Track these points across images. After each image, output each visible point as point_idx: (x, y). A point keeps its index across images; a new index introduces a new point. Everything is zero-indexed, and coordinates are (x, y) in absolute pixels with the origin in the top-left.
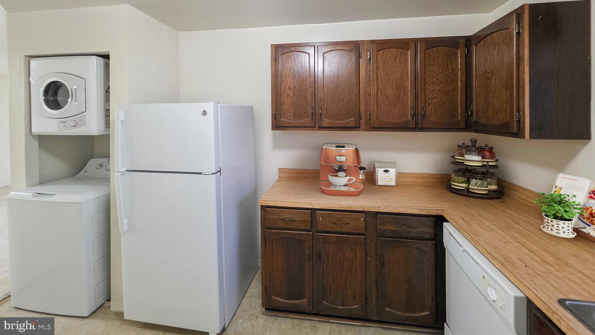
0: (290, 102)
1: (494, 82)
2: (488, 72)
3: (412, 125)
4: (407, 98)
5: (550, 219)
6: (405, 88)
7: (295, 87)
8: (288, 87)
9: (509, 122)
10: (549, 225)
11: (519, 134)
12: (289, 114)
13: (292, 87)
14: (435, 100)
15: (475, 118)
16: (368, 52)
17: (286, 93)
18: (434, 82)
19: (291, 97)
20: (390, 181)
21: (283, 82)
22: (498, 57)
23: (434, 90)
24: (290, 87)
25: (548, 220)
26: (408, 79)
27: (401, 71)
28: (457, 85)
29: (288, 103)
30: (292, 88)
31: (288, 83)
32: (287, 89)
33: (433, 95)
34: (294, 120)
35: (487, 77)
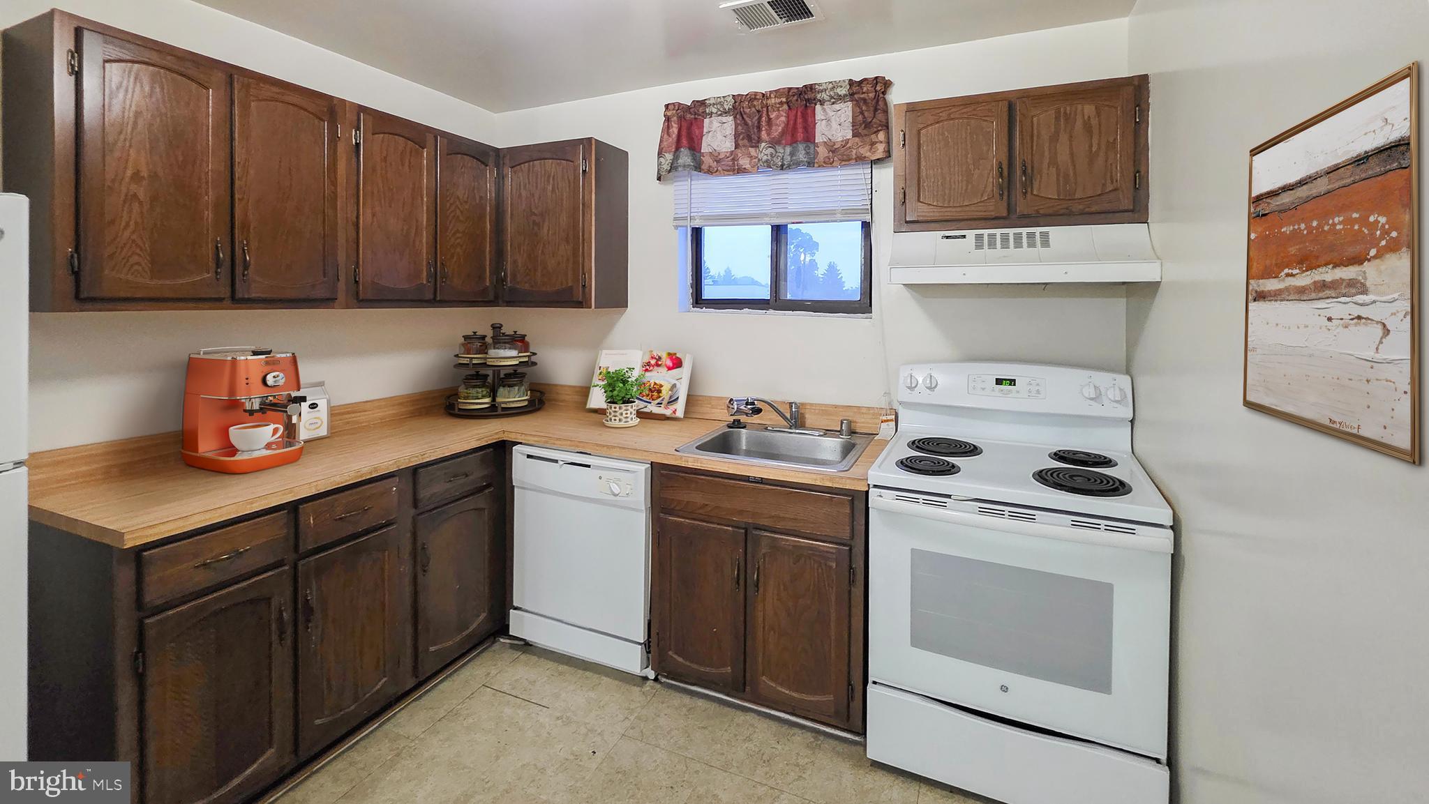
0: (139, 220)
1: (545, 230)
2: (535, 215)
3: (429, 296)
4: (421, 241)
5: (617, 406)
6: (417, 221)
7: (154, 176)
8: (129, 173)
9: (571, 288)
10: (617, 414)
11: (582, 303)
12: (135, 259)
13: (145, 173)
14: (458, 250)
15: (509, 282)
16: (354, 130)
17: (124, 190)
18: (458, 217)
19: (141, 203)
20: (321, 425)
21: (111, 151)
22: (554, 196)
23: (458, 231)
24: (136, 177)
25: (615, 408)
26: (422, 204)
27: (411, 186)
28: (485, 227)
29: (132, 223)
30: (146, 175)
31: (131, 159)
32: (127, 180)
33: (456, 240)
34: (151, 279)
35: (534, 221)
